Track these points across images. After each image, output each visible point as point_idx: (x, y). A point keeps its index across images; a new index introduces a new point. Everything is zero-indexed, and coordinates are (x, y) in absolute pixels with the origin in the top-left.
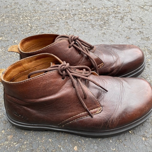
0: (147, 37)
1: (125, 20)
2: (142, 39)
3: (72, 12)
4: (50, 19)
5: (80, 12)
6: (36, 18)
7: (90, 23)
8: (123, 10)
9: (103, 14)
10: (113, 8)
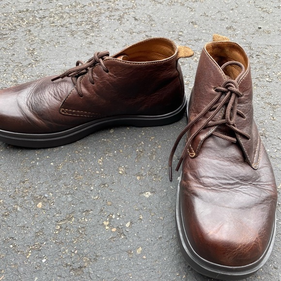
1: (124, 21)
3: (38, 13)
5: (52, 12)
7: (68, 29)
8: (123, 5)
9: (90, 13)
10: (108, 3)
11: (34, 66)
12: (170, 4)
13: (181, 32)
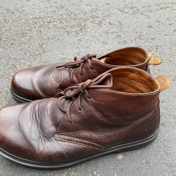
0: (125, 40)
1: (102, 25)
2: (119, 43)
3: (47, 19)
4: (22, 28)
5: (55, 19)
6: (7, 28)
7: (65, 30)
8: (102, 14)
9: (80, 19)
10: (91, 13)
11: (42, 55)
12: (133, 13)
13: (142, 33)
